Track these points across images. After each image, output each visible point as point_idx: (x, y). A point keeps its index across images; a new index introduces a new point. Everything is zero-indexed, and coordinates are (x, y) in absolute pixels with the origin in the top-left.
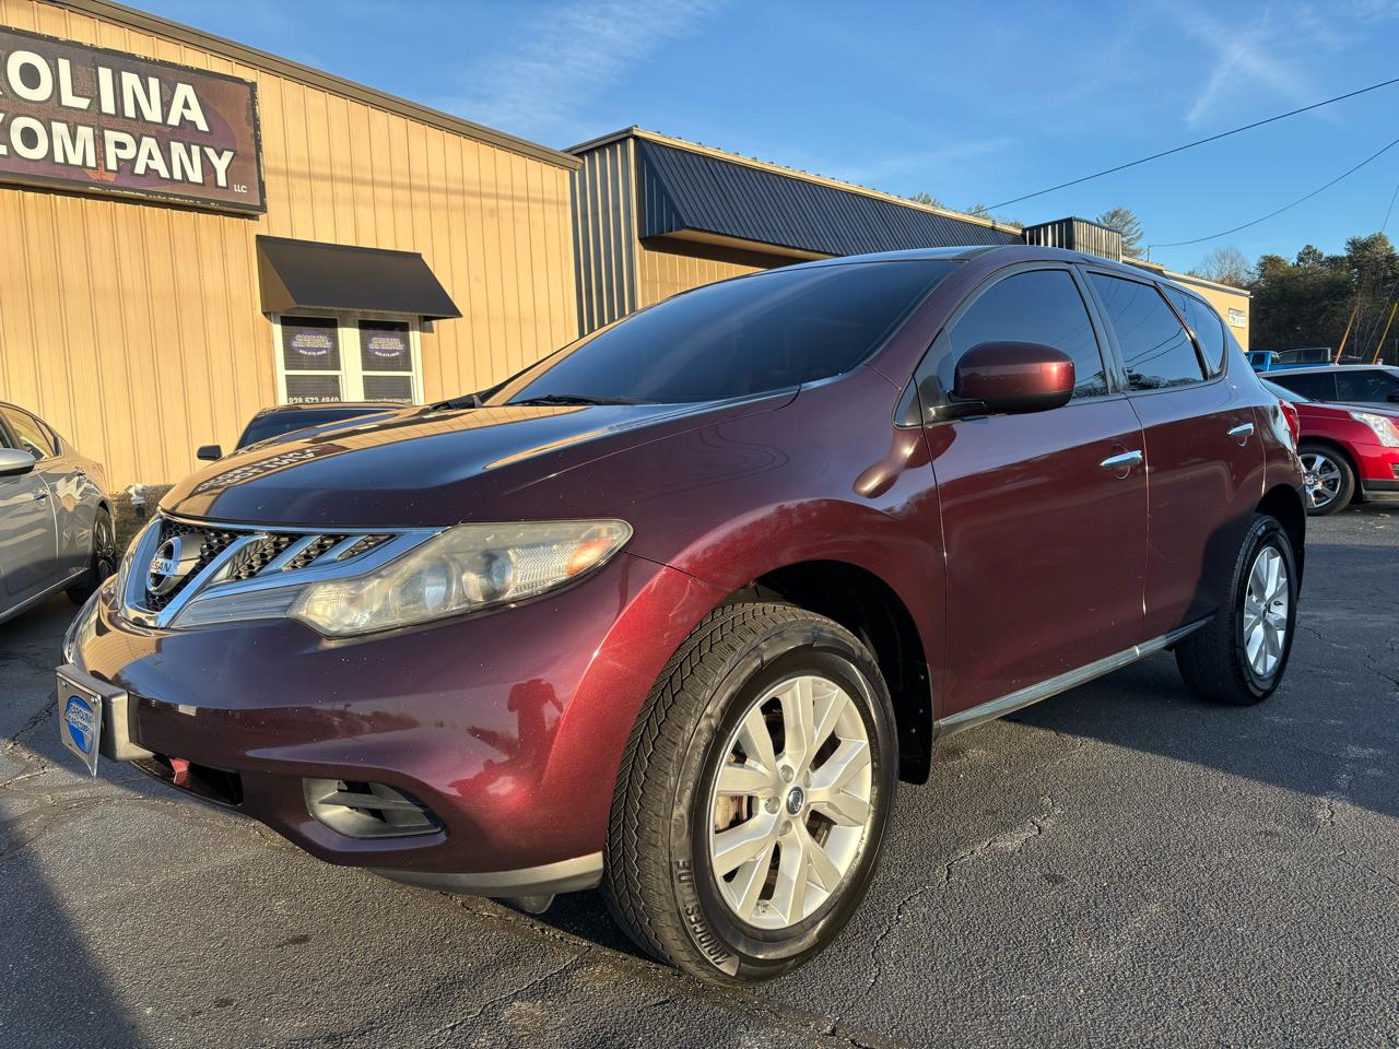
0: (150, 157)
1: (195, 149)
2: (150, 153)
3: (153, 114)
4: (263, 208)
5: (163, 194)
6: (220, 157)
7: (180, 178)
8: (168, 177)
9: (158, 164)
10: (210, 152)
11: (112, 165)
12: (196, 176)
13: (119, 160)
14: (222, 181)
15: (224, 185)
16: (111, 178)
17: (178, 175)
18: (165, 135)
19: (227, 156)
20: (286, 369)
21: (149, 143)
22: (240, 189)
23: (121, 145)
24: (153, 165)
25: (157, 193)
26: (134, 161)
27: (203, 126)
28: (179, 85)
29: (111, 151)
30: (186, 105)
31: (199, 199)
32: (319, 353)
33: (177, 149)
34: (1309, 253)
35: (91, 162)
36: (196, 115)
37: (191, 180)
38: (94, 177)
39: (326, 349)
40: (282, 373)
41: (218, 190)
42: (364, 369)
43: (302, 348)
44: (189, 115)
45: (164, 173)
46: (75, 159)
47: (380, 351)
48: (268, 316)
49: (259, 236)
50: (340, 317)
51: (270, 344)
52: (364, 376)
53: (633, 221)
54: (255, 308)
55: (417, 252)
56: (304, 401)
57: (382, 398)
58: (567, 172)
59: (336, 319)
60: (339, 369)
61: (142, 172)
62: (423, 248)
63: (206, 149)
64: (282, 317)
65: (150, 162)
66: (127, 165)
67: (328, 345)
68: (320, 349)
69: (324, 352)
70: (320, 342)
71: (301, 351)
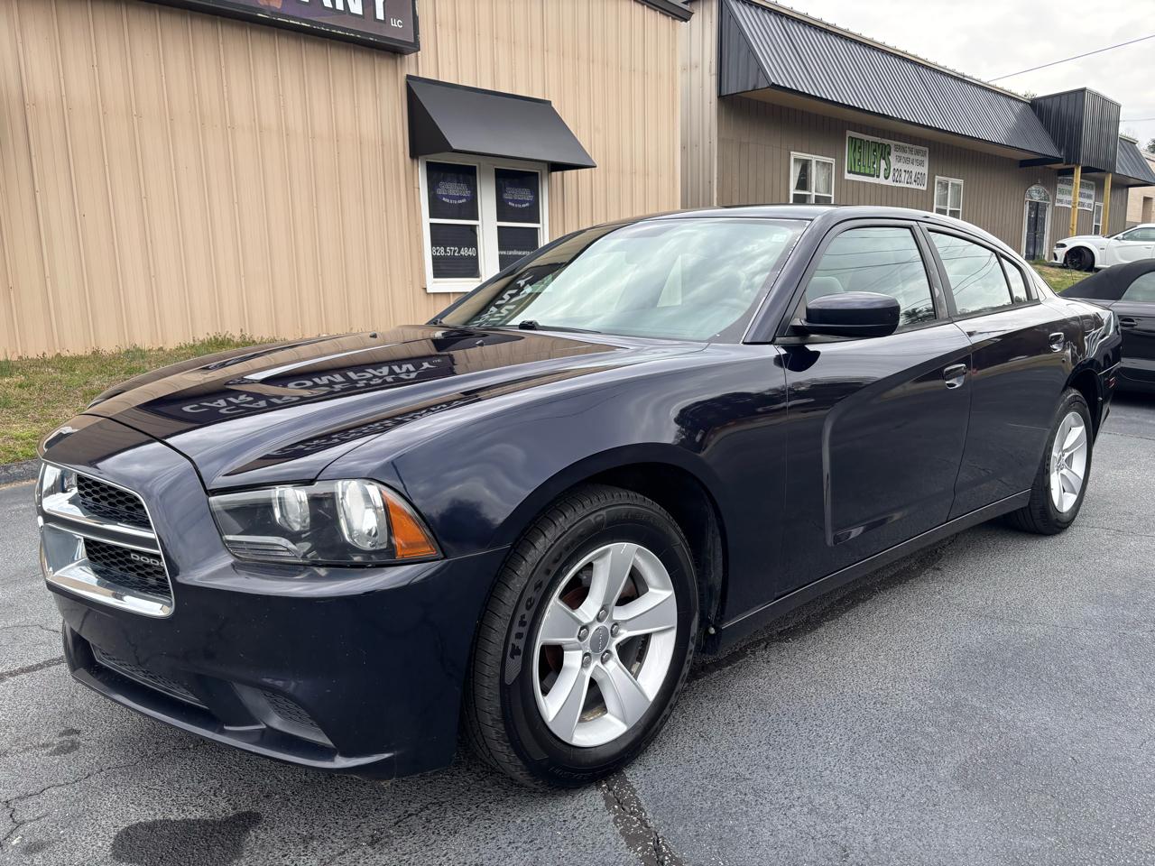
4: (415, 46)
5: (327, 25)
7: (342, 9)
8: (331, 6)
12: (357, 8)
14: (380, 15)
15: (383, 19)
16: (278, 5)
17: (340, 6)
20: (430, 217)
22: (396, 23)
25: (321, 24)
31: (359, 32)
32: (460, 202)
37: (352, 11)
38: (262, 2)
39: (466, 198)
40: (426, 221)
41: (376, 23)
42: (498, 220)
43: (447, 196)
45: (328, 3)
47: (511, 201)
48: (415, 161)
49: (409, 77)
50: (479, 164)
51: (416, 190)
52: (499, 227)
53: (714, 79)
54: (404, 152)
55: (547, 99)
56: (445, 251)
57: (513, 250)
58: (678, 22)
59: (475, 167)
60: (477, 219)
61: (307, 1)
62: (552, 97)
64: (427, 163)
67: (467, 193)
68: (461, 198)
69: (464, 201)
70: (462, 190)
71: (444, 199)
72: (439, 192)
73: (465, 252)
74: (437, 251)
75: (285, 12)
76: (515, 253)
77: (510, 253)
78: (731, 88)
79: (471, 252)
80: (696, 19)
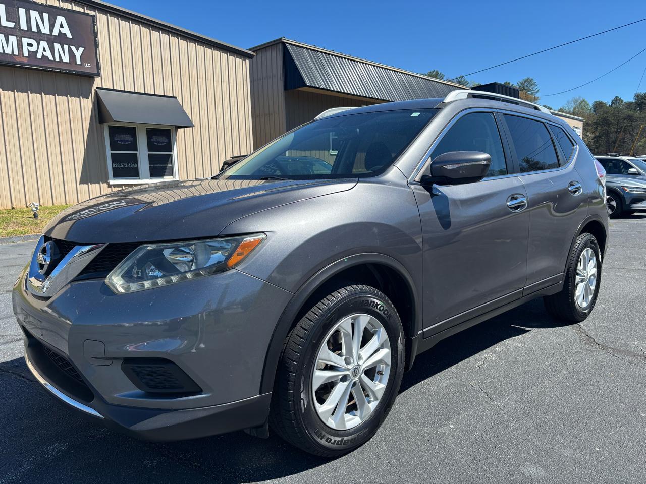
0: (44, 50)
1: (66, 47)
2: (44, 48)
3: (46, 30)
4: (99, 74)
5: (50, 68)
6: (77, 50)
7: (59, 60)
8: (53, 60)
9: (48, 54)
10: (73, 48)
11: (26, 54)
12: (66, 59)
13: (29, 52)
14: (79, 62)
15: (80, 63)
16: (25, 60)
17: (57, 59)
18: (51, 40)
19: (81, 50)
20: (111, 150)
21: (44, 44)
22: (87, 65)
23: (30, 45)
24: (46, 54)
25: (47, 67)
26: (36, 52)
27: (69, 36)
28: (58, 16)
29: (25, 47)
30: (61, 26)
31: (66, 70)
32: (127, 143)
33: (57, 46)
34: (617, 100)
35: (16, 53)
36: (66, 30)
37: (64, 61)
38: (18, 59)
39: (131, 141)
40: (109, 152)
41: (77, 66)
42: (148, 151)
43: (120, 141)
44: (63, 31)
45: (51, 58)
46: (8, 51)
47: (156, 142)
48: (102, 125)
49: (97, 88)
50: (138, 127)
51: (103, 138)
52: (149, 154)
53: (282, 82)
54: (96, 121)
55: (174, 96)
56: (120, 166)
57: (157, 164)
58: (247, 59)
59: (136, 128)
60: (137, 151)
61: (41, 58)
62: (177, 94)
63: (71, 47)
64: (109, 126)
65: (44, 53)
66: (33, 54)
67: (131, 139)
69: (129, 142)
70: (128, 138)
71: (118, 142)
72: (116, 139)
73: (131, 165)
74: (115, 165)
75: (30, 63)
76: (159, 165)
77: (156, 166)
78: (290, 86)
79: (134, 165)
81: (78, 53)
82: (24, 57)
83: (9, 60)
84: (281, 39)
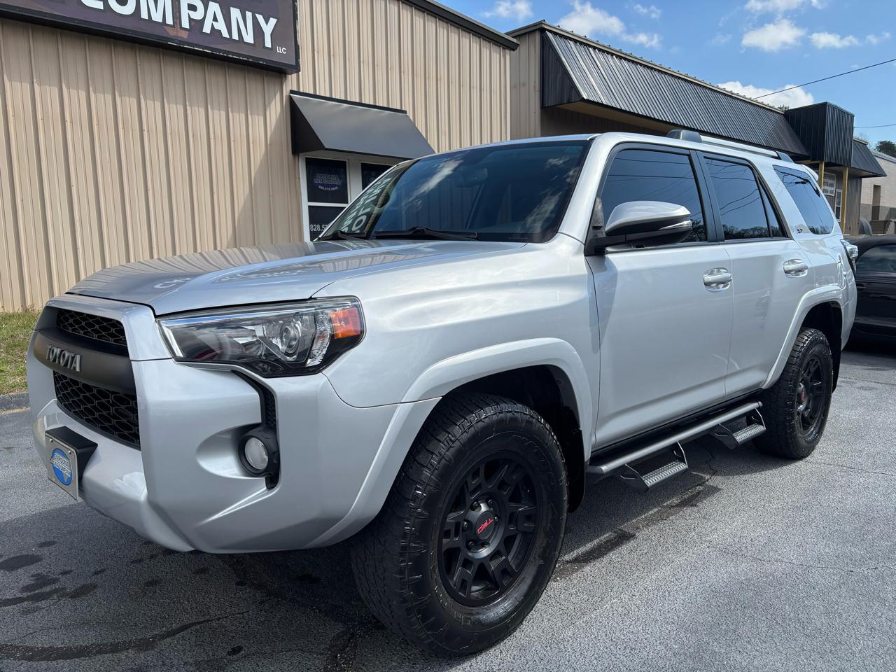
0: (215, 19)
1: (249, 14)
2: (215, 16)
4: (297, 68)
5: (224, 52)
6: (267, 22)
7: (237, 39)
8: (228, 37)
9: (221, 26)
10: (260, 18)
11: (186, 24)
12: (249, 38)
13: (191, 20)
14: (268, 44)
15: (270, 46)
16: (184, 35)
17: (235, 36)
19: (273, 21)
20: (309, 201)
21: (214, 7)
22: (281, 50)
23: (192, 8)
24: (217, 25)
25: (220, 51)
26: (202, 21)
29: (185, 11)
31: (250, 57)
32: (333, 189)
33: (235, 13)
35: (170, 21)
37: (245, 41)
38: (172, 33)
39: (338, 186)
40: (305, 204)
41: (265, 50)
43: (322, 185)
45: (225, 34)
46: (157, 17)
48: (297, 157)
49: (292, 92)
50: (349, 160)
51: (297, 180)
53: (538, 94)
54: (288, 150)
55: (403, 109)
56: (321, 228)
58: (508, 51)
59: (345, 162)
60: (346, 202)
61: (209, 32)
62: (408, 107)
63: (257, 15)
64: (306, 158)
65: (214, 23)
66: (197, 25)
67: (339, 182)
68: (334, 186)
69: (336, 188)
70: (334, 180)
71: (320, 187)
72: (316, 181)
74: (314, 228)
75: (191, 41)
78: (551, 102)
80: (523, 49)
81: (268, 28)
82: (182, 29)
83: (157, 32)
84: (540, 23)
